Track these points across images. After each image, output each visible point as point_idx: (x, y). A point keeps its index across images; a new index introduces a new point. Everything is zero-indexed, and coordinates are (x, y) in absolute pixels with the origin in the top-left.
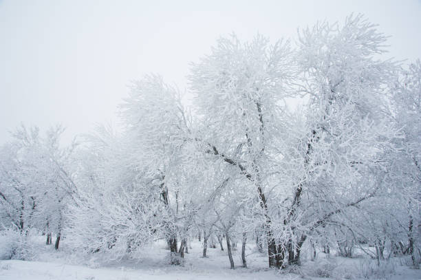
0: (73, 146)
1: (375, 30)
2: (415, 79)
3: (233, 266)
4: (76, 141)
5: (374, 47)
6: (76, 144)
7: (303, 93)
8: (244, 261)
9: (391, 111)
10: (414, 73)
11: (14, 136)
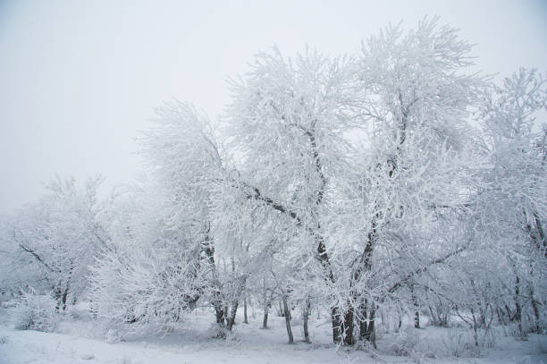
0: (112, 197)
1: (456, 36)
2: (511, 99)
3: (291, 340)
4: (116, 191)
5: (457, 58)
6: (117, 195)
7: (366, 117)
8: (306, 334)
9: (487, 143)
10: (510, 91)
11: (48, 187)
